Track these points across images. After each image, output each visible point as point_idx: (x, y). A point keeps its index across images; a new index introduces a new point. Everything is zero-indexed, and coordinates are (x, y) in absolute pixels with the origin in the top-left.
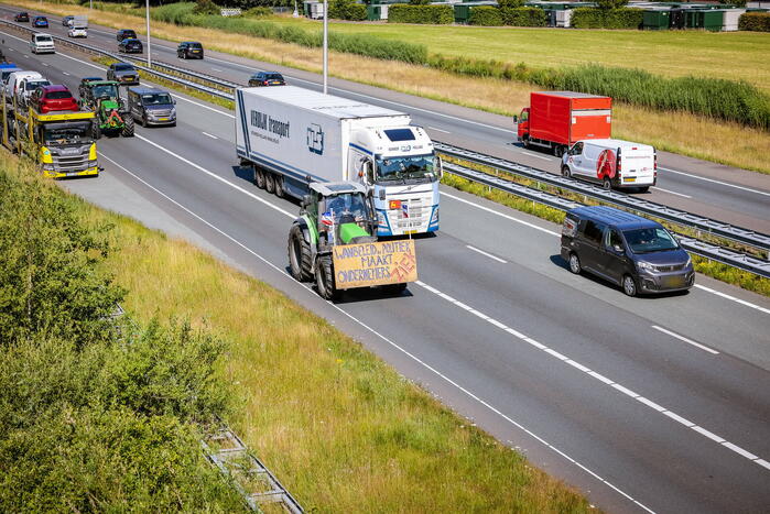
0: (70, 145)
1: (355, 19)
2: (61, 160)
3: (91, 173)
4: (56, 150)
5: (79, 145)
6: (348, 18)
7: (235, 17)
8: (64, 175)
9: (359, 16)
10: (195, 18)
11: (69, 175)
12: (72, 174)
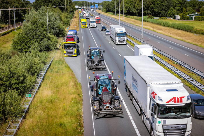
0: (70, 49)
1: (186, 20)
2: (68, 53)
3: (75, 56)
4: (67, 50)
5: (72, 49)
6: (185, 20)
7: (157, 19)
8: (68, 56)
9: (187, 19)
10: (148, 20)
11: (70, 56)
12: (71, 56)
